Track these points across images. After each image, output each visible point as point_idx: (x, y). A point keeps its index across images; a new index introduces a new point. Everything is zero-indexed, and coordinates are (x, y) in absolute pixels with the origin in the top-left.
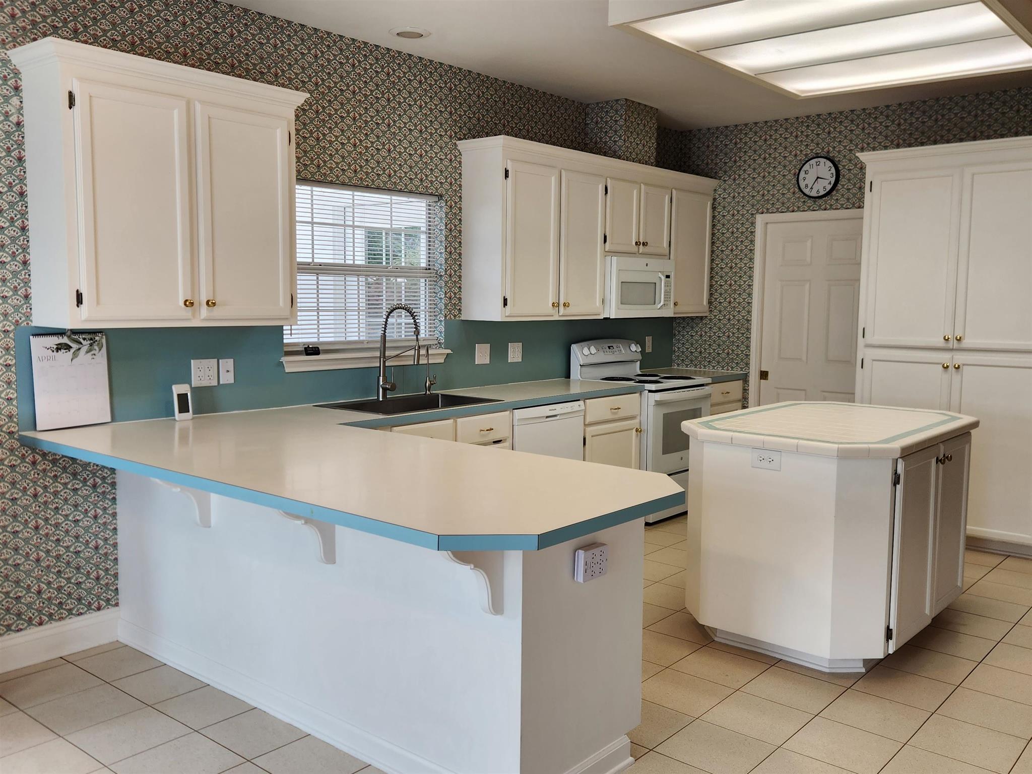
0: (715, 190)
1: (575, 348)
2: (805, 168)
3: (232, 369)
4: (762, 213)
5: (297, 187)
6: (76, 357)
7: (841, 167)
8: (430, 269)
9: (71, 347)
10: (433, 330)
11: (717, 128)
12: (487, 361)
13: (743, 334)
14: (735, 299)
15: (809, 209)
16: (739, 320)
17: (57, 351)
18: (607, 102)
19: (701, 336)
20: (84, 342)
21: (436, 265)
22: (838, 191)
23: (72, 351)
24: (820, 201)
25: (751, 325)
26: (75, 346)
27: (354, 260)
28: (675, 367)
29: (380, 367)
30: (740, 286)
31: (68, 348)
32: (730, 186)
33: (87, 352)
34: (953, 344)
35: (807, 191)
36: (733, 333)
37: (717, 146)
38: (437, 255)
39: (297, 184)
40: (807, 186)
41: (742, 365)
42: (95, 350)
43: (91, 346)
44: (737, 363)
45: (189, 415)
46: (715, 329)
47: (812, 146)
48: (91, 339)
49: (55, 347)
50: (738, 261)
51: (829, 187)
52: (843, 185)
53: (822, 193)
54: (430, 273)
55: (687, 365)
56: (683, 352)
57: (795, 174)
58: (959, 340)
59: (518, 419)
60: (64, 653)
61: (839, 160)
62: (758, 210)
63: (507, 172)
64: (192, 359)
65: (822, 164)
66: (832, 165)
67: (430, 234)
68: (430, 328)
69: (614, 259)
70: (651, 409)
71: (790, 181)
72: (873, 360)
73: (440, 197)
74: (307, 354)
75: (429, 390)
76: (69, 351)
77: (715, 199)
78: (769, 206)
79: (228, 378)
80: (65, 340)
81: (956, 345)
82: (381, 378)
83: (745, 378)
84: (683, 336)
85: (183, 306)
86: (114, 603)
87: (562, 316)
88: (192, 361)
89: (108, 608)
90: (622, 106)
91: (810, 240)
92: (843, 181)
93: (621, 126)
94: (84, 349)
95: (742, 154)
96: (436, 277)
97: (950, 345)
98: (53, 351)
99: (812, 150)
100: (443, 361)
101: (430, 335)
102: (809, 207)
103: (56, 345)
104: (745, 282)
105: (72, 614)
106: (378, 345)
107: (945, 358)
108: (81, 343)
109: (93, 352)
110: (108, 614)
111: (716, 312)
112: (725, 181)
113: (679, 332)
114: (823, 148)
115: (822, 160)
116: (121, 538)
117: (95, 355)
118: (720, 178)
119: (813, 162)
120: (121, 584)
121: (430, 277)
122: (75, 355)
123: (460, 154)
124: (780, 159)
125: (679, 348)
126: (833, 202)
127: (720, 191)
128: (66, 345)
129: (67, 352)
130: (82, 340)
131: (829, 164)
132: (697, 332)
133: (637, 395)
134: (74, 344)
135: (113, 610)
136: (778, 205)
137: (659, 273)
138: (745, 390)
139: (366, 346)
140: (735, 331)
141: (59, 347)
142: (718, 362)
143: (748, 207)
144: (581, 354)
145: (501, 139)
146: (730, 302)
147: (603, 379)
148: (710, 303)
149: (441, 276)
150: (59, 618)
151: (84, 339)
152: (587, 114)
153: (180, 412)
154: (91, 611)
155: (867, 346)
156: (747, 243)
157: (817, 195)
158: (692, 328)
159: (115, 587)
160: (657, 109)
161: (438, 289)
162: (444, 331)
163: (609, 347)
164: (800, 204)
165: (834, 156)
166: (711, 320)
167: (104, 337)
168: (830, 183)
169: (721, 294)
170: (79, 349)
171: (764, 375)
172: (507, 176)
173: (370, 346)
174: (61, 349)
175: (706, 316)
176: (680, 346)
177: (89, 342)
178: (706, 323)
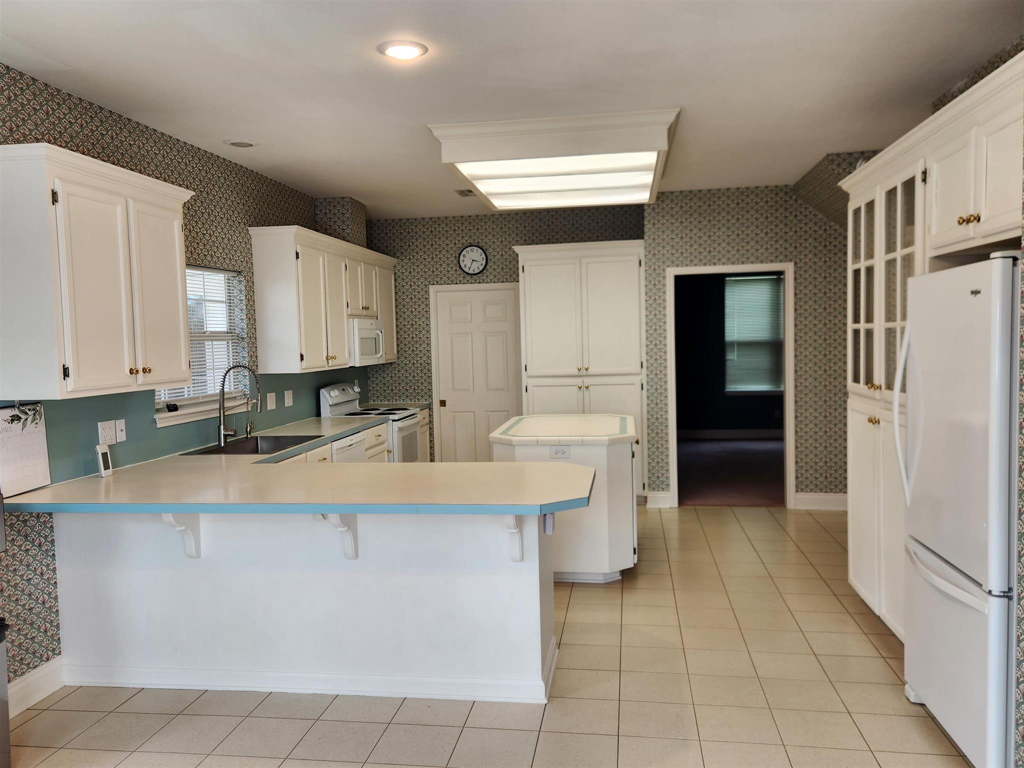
0: (395, 266)
1: (323, 392)
2: (463, 253)
3: (124, 429)
4: (434, 284)
5: (187, 271)
6: (25, 427)
7: (488, 254)
8: (231, 333)
9: (21, 418)
10: (237, 384)
11: (393, 220)
12: (274, 408)
13: (425, 374)
14: (417, 348)
15: (468, 282)
16: (421, 364)
17: (12, 423)
18: (334, 199)
19: (392, 377)
20: (30, 413)
21: (237, 329)
22: (487, 270)
23: (22, 422)
24: (475, 277)
25: (431, 367)
26: (23, 417)
28: (371, 403)
29: (220, 417)
30: (420, 338)
31: (19, 418)
32: (406, 263)
33: (32, 422)
34: (583, 372)
35: (466, 270)
36: (418, 374)
37: (394, 234)
38: (238, 321)
39: (187, 268)
40: (465, 266)
41: (426, 397)
42: (37, 419)
43: (34, 415)
44: (422, 395)
45: (111, 471)
46: (403, 371)
47: (466, 238)
48: (34, 410)
49: (10, 419)
50: (417, 320)
51: (481, 268)
52: (491, 267)
53: (477, 271)
54: (232, 336)
55: (381, 401)
56: (377, 391)
57: (455, 257)
58: (587, 369)
59: (337, 449)
60: (29, 706)
61: (486, 249)
62: (429, 282)
63: (297, 254)
64: (100, 422)
65: (475, 251)
66: (482, 252)
67: (230, 303)
68: (235, 382)
69: (356, 320)
70: (395, 434)
71: (452, 262)
72: (534, 386)
73: (239, 273)
74: (170, 411)
75: (250, 434)
76: (20, 422)
77: (395, 274)
78: (438, 279)
79: (122, 437)
80: (16, 412)
81: (585, 373)
82: (222, 426)
83: (430, 407)
84: (377, 378)
85: (129, 374)
86: (57, 652)
87: (331, 366)
88: (99, 423)
89: (54, 657)
90: (347, 202)
91: (469, 304)
92: (490, 264)
93: (348, 218)
94: (30, 419)
95: (414, 241)
96: (238, 339)
97: (581, 373)
98: (9, 423)
99: (466, 241)
101: (235, 388)
102: (468, 281)
103: (11, 417)
104: (424, 335)
105: (30, 668)
106: (218, 398)
107: (579, 381)
108: (27, 414)
109: (35, 422)
110: (55, 662)
111: (402, 359)
112: (402, 260)
113: (373, 375)
114: (474, 240)
115: (475, 248)
116: (60, 591)
117: (37, 423)
118: (398, 258)
119: (469, 249)
120: (63, 633)
121: (233, 339)
122: (24, 426)
123: (251, 238)
124: (444, 245)
125: (373, 388)
126: (485, 278)
127: (399, 267)
128: (18, 416)
129: (18, 423)
130: (27, 411)
131: (480, 251)
132: (388, 374)
133: (386, 424)
134: (23, 416)
135: (58, 658)
136: (445, 279)
137: (378, 331)
138: (431, 416)
139: (201, 401)
140: (419, 372)
141: (15, 418)
142: (407, 396)
143: (422, 280)
144: (329, 397)
145: (294, 229)
146: (413, 351)
147: (347, 415)
148: (398, 352)
149: (243, 338)
150: (22, 673)
151: (29, 410)
152: (316, 207)
153: (105, 469)
154: (43, 663)
155: (529, 377)
156: (423, 306)
157: (473, 273)
158: (384, 371)
159: (58, 637)
160: (365, 206)
161: (239, 349)
162: (249, 384)
163: (343, 389)
164: (461, 279)
165: (482, 246)
166: (399, 365)
167: (42, 407)
168: (482, 264)
169: (405, 345)
170: (27, 419)
171: (443, 403)
172: (297, 257)
173: (204, 400)
174: (14, 421)
175: (395, 362)
176: (374, 385)
177: (33, 412)
178: (395, 367)
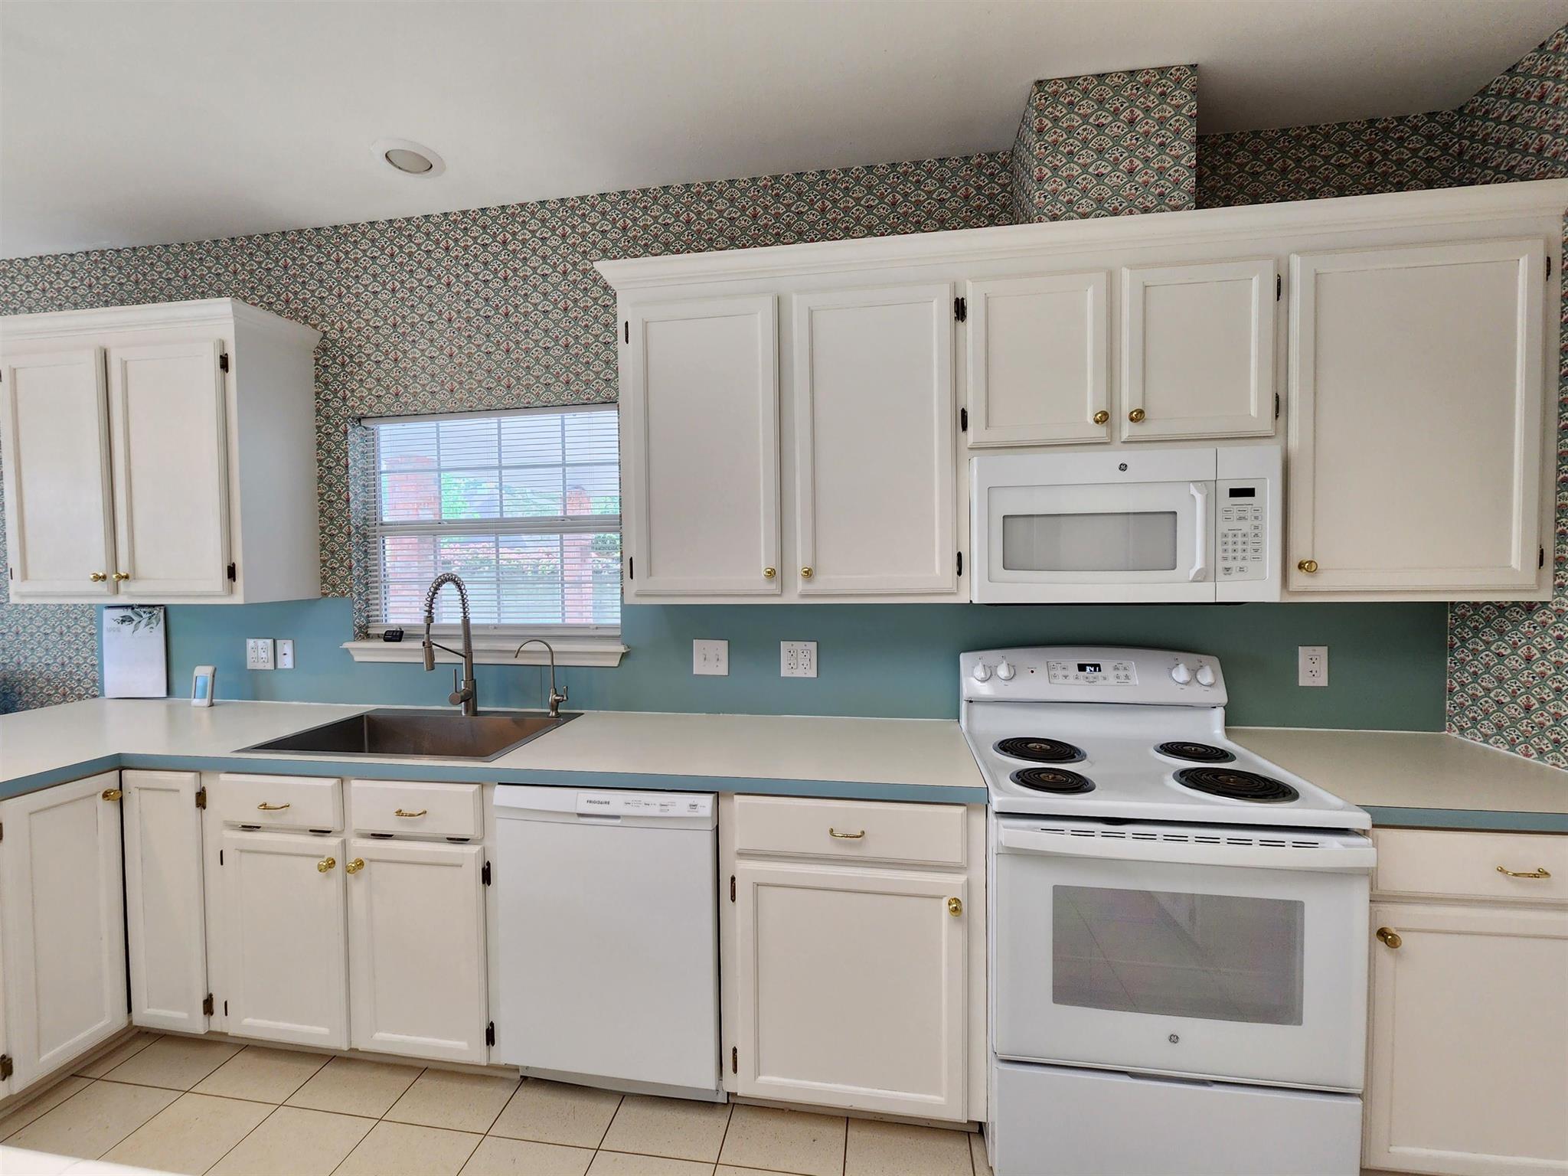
3: (289, 652)
6: (137, 629)
9: (134, 620)
12: (722, 671)
17: (123, 624)
19: (1529, 659)
20: (144, 616)
23: (134, 623)
26: (136, 619)
27: (501, 512)
28: (1453, 735)
31: (131, 620)
33: (146, 625)
42: (154, 623)
43: (150, 620)
48: (150, 613)
49: (121, 619)
56: (1474, 698)
64: (250, 638)
74: (386, 640)
76: (132, 624)
79: (287, 662)
80: (129, 613)
84: (1475, 653)
88: (247, 640)
94: (144, 622)
98: (120, 624)
100: (616, 664)
103: (122, 617)
108: (142, 617)
109: (150, 626)
113: (1463, 640)
117: (152, 628)
122: (136, 627)
125: (1462, 684)
128: (130, 618)
129: (130, 624)
130: (142, 613)
132: (1516, 646)
134: (136, 617)
141: (124, 619)
151: (145, 612)
160: (1193, 67)
163: (1082, 667)
166: (1560, 613)
167: (162, 612)
170: (140, 622)
173: (496, 632)
174: (124, 621)
175: (1545, 604)
176: (1467, 678)
177: (148, 615)
178: (1544, 624)
